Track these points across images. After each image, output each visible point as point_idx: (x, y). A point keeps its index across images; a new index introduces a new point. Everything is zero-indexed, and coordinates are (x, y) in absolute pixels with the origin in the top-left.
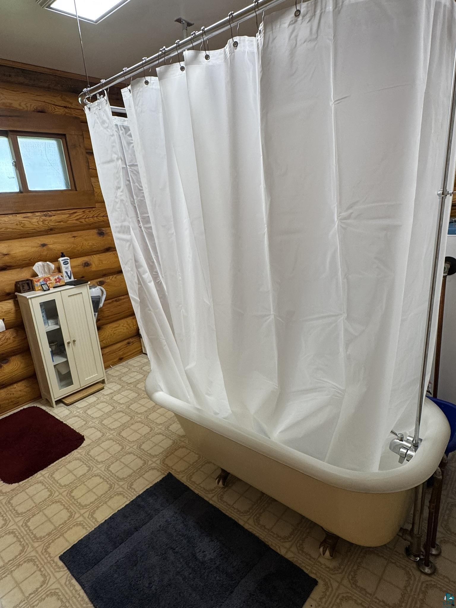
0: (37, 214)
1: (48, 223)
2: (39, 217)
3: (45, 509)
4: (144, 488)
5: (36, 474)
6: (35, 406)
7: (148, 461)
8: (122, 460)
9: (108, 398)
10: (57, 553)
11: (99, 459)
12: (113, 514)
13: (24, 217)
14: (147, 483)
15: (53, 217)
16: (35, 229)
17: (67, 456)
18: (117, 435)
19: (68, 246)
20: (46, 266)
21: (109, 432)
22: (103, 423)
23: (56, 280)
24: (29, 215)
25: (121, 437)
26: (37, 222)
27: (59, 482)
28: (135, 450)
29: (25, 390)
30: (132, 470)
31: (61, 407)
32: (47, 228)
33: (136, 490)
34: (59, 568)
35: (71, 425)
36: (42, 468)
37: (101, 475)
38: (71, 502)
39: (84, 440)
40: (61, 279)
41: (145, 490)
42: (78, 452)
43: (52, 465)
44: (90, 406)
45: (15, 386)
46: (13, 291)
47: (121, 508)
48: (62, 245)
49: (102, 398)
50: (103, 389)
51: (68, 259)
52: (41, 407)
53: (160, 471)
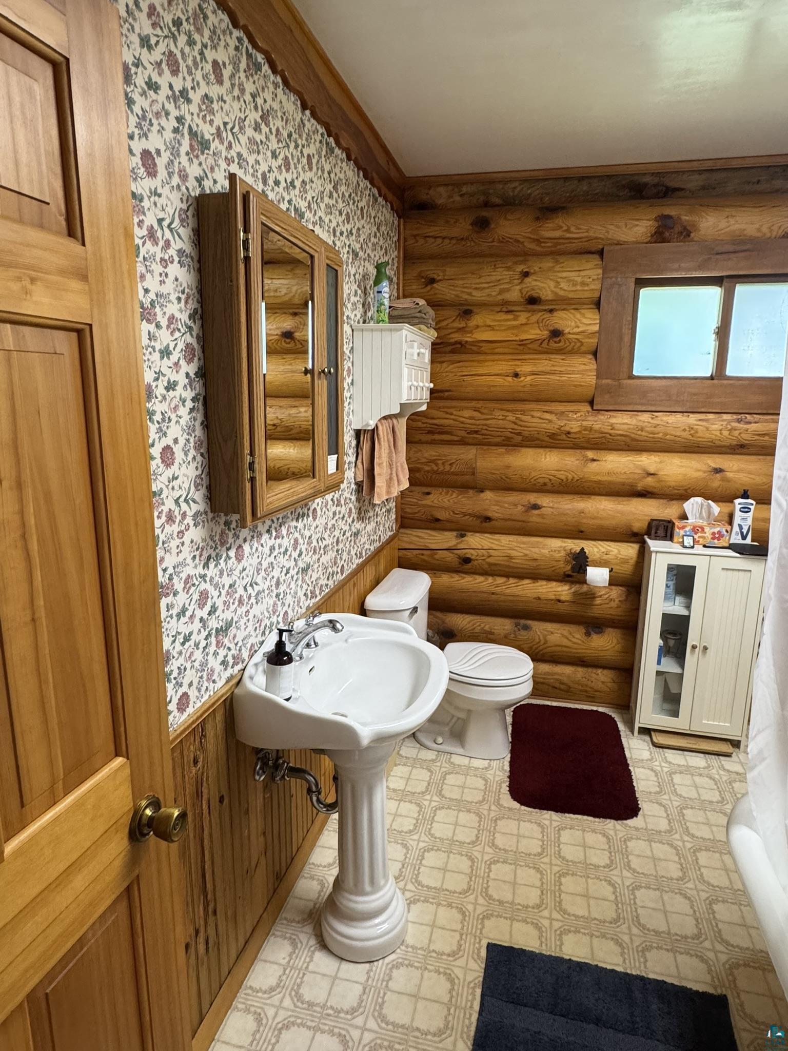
0: (725, 417)
1: (740, 434)
2: (725, 423)
3: (521, 866)
4: (662, 974)
5: (545, 811)
6: (613, 716)
7: (706, 939)
8: (666, 897)
9: (724, 778)
10: (491, 936)
11: (635, 863)
12: (587, 961)
13: (700, 420)
14: (673, 971)
15: (753, 425)
16: (712, 442)
17: (597, 820)
18: (689, 849)
19: (765, 480)
20: (705, 507)
21: (681, 834)
22: (685, 812)
23: (714, 534)
24: (711, 416)
25: (694, 858)
26: (721, 430)
27: (561, 846)
28: (700, 899)
29: (609, 685)
30: (669, 927)
31: (644, 741)
32: (735, 443)
33: (649, 964)
34: (479, 955)
35: (637, 780)
36: (557, 810)
37: (618, 890)
38: (553, 888)
39: (636, 815)
40: (723, 536)
41: (660, 978)
42: (614, 826)
43: (571, 815)
44: (687, 770)
45: (599, 671)
46: (644, 531)
47: (604, 966)
48: (753, 476)
49: (714, 771)
50: (728, 755)
51: (752, 504)
52: (618, 723)
53: (713, 978)
